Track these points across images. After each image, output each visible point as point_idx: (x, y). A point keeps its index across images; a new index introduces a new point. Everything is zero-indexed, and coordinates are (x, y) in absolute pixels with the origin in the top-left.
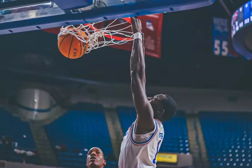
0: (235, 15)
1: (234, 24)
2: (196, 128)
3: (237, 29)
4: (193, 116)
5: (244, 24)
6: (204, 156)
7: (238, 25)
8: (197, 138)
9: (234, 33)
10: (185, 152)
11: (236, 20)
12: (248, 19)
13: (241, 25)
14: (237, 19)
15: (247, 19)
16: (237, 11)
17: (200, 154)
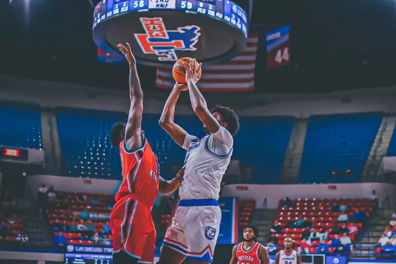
0: (98, 6)
1: (96, 16)
2: (50, 124)
3: (99, 21)
4: (48, 110)
5: (106, 16)
6: (58, 151)
7: (100, 17)
8: (51, 134)
9: (95, 25)
10: (38, 148)
11: (98, 12)
12: (111, 12)
13: (103, 17)
14: (100, 11)
15: (109, 11)
16: (100, 3)
17: (53, 150)
